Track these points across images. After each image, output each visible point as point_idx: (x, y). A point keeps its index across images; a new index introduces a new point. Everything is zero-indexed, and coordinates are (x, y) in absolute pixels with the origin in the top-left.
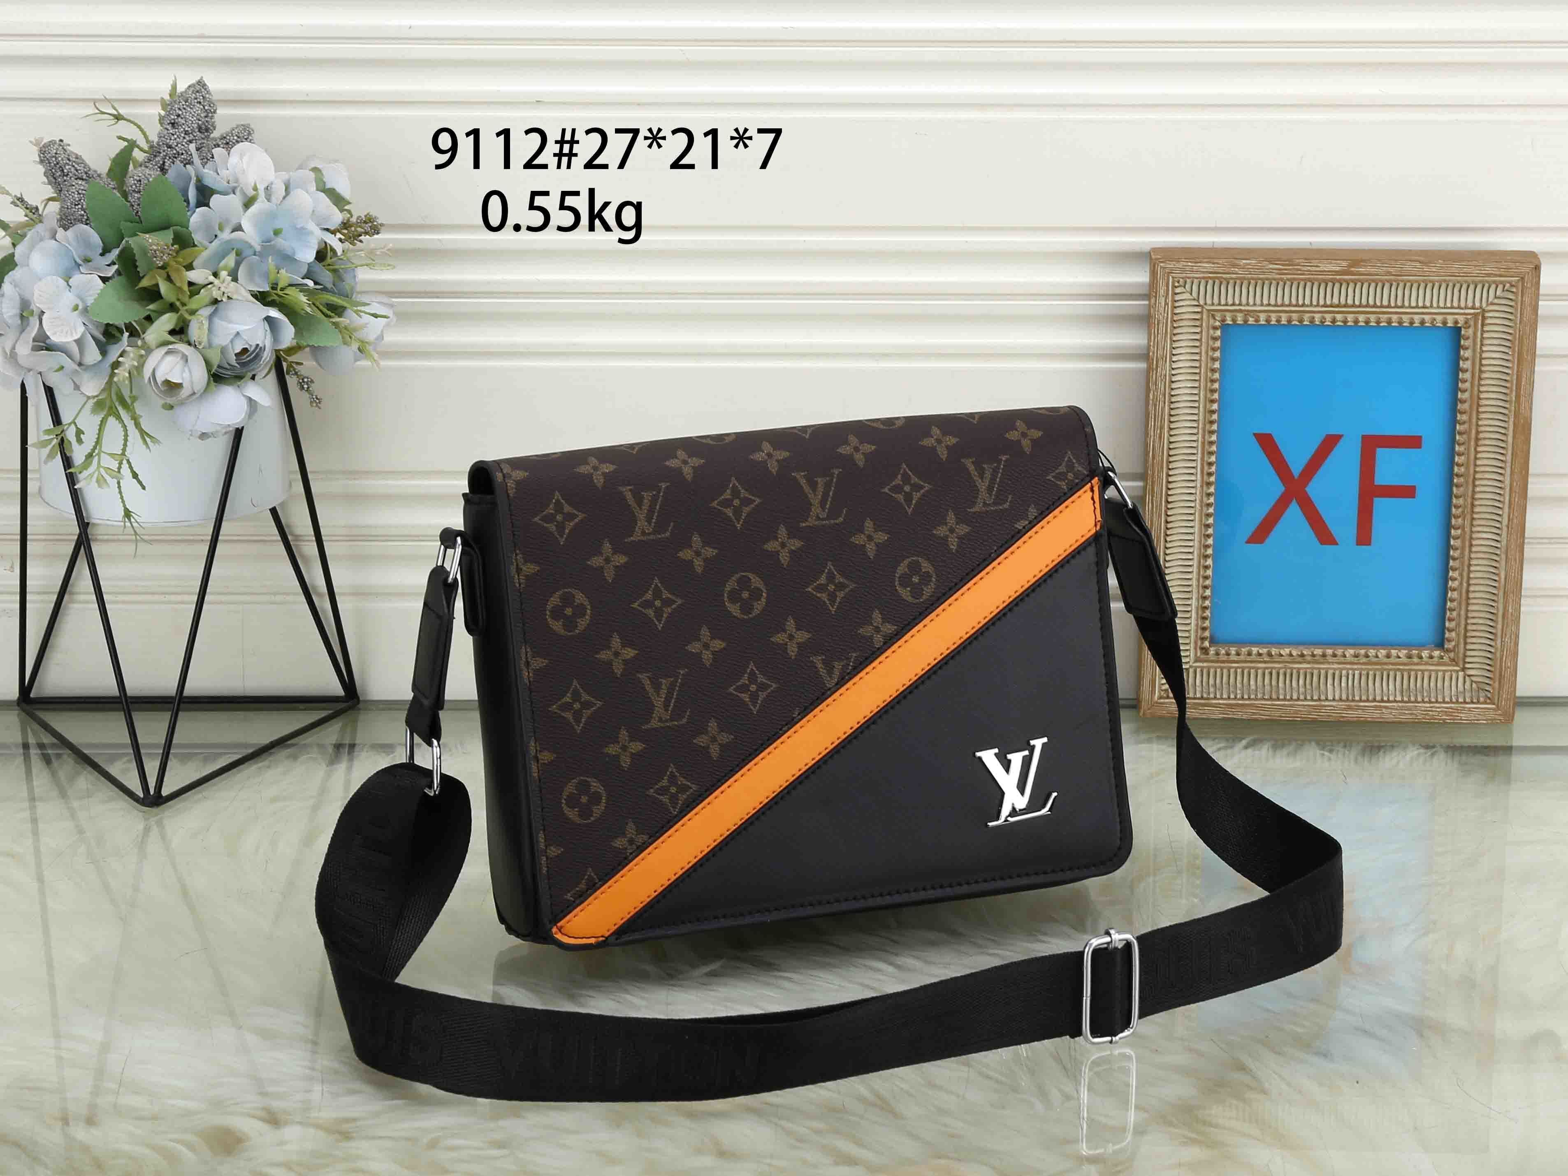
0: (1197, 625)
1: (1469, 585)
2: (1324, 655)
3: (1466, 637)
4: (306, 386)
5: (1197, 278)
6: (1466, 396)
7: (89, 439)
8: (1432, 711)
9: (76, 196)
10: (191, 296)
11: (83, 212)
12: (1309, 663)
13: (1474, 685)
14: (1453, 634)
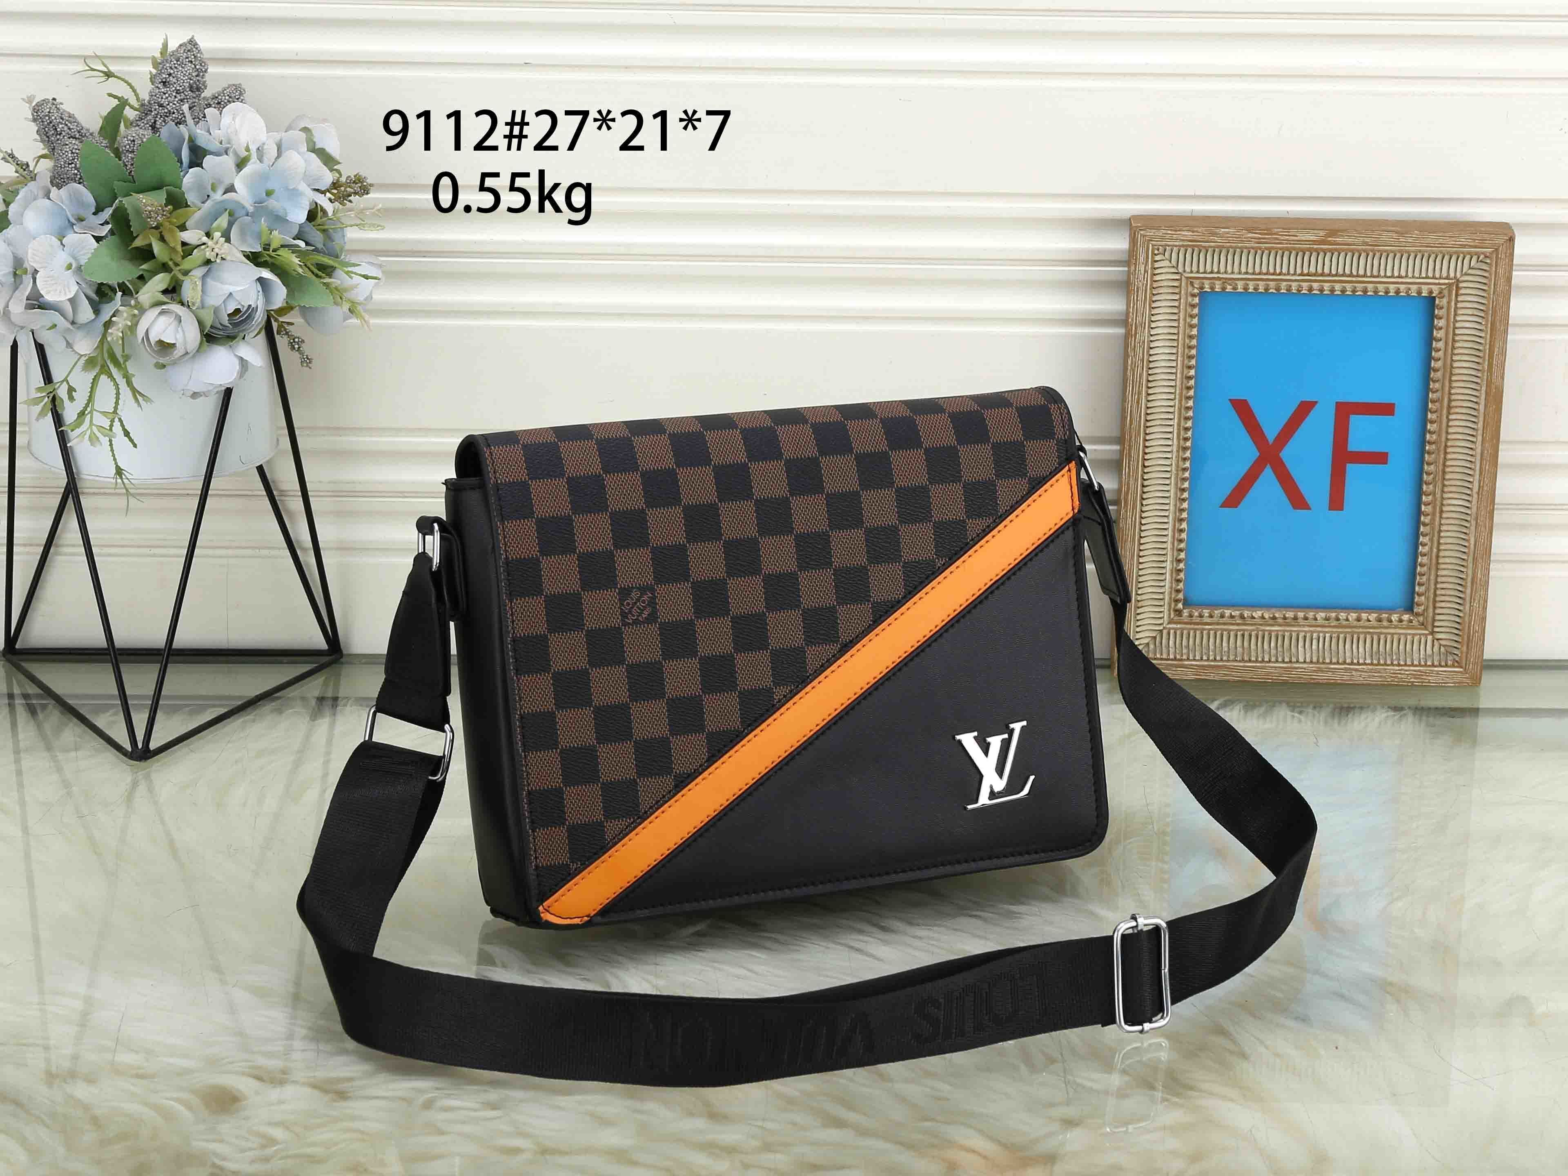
0: (1171, 588)
1: (1439, 550)
2: (1295, 618)
3: (1435, 601)
4: (296, 346)
5: (1176, 246)
6: (1439, 364)
7: (81, 397)
8: (1400, 674)
9: (70, 155)
10: (183, 257)
11: (76, 171)
12: (1280, 625)
13: (1442, 649)
14: (1423, 598)
